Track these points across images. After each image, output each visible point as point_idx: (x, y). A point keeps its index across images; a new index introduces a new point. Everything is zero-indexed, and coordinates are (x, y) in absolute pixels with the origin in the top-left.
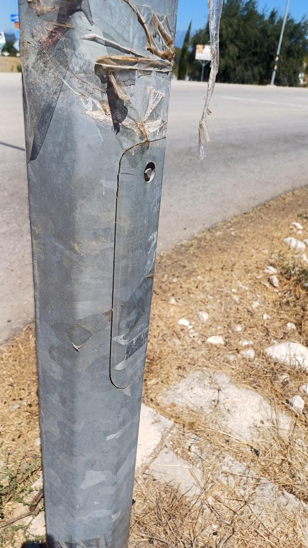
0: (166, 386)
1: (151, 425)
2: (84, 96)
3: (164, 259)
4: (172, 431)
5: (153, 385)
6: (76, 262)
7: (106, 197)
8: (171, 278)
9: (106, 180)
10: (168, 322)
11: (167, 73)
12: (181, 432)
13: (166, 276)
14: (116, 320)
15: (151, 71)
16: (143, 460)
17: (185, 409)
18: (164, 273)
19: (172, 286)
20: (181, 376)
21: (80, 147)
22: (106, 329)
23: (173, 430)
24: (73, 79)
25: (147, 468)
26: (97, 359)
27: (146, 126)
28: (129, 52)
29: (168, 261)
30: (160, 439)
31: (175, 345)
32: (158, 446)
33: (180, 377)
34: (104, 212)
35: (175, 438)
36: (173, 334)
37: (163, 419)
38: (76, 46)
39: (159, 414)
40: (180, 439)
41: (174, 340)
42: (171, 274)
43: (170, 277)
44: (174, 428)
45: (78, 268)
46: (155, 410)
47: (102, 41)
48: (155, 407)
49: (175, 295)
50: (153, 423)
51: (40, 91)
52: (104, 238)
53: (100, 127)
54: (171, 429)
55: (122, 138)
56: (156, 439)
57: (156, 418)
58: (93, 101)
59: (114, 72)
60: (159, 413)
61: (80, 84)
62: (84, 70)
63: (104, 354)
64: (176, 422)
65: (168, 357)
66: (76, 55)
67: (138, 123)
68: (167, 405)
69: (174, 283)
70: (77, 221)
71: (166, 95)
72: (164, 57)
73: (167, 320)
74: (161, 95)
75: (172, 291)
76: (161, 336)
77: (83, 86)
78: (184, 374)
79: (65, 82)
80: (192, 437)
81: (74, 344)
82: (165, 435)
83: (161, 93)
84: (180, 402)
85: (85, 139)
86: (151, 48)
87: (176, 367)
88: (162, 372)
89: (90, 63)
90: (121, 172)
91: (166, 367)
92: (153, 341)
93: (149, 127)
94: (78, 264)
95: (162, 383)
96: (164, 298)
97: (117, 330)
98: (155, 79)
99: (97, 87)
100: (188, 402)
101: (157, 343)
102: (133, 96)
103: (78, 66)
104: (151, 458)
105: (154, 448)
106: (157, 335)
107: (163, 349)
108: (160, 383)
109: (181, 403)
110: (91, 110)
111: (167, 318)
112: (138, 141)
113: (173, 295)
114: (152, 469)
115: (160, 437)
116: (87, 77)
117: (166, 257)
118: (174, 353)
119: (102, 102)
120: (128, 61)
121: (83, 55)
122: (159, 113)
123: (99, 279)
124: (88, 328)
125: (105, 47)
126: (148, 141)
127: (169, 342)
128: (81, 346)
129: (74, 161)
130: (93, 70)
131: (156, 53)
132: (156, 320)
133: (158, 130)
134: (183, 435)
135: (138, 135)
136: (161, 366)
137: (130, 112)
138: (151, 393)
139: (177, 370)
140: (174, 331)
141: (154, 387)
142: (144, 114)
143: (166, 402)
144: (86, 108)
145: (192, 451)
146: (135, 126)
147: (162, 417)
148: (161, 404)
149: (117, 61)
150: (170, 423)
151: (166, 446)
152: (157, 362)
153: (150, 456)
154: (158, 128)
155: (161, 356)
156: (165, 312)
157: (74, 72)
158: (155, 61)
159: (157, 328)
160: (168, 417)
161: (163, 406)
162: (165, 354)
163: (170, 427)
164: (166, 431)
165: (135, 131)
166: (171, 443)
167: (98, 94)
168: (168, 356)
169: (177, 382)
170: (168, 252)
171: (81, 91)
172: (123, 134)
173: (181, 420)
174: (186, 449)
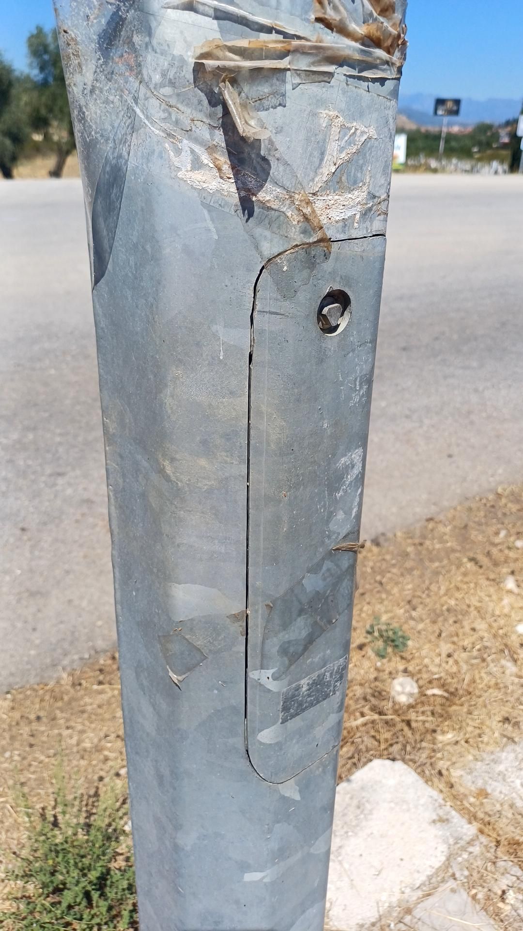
0: (476, 752)
1: (430, 824)
2: (173, 137)
3: (504, 501)
4: (471, 849)
5: (448, 744)
6: (169, 500)
7: (226, 364)
8: (512, 539)
9: (225, 327)
10: (495, 625)
11: (382, 81)
12: (489, 855)
13: (503, 534)
14: (255, 635)
15: (331, 75)
16: (403, 893)
17: (506, 807)
18: (499, 526)
19: (512, 554)
20: (509, 738)
21: (167, 251)
22: (234, 649)
23: (473, 846)
24: (150, 100)
25: (409, 911)
26: (219, 711)
27: (319, 205)
28: (269, 30)
29: (510, 505)
30: (443, 859)
31: (503, 673)
32: (438, 870)
33: (505, 740)
34: (224, 398)
35: (475, 864)
36: (502, 651)
37: (456, 818)
38: (153, 24)
39: (448, 807)
40: (486, 870)
41: (503, 662)
42: (513, 531)
43: (510, 536)
44: (477, 843)
45: (173, 512)
46: (441, 796)
47: (207, 8)
48: (444, 789)
49: (516, 573)
50: (434, 822)
51: (90, 133)
52: (224, 454)
53: (209, 208)
54: (470, 843)
55: (259, 231)
56: (436, 857)
57: (441, 812)
58: (193, 147)
59: (234, 77)
60: (449, 804)
61: (163, 111)
62: (170, 80)
63: (233, 702)
64: (481, 832)
65: (487, 694)
66: (153, 47)
67: (297, 196)
68: (471, 791)
69: (518, 549)
70: (167, 412)
71: (379, 134)
72: (367, 41)
73: (493, 619)
74: (363, 133)
75: (512, 565)
76: (479, 650)
77: (170, 114)
78: (514, 735)
79: (138, 111)
80: (512, 873)
81: (172, 670)
82: (455, 852)
83: (364, 129)
84: (498, 790)
85: (178, 235)
86: (326, 17)
87: (499, 718)
88: (471, 723)
89: (182, 60)
90: (258, 308)
91: (479, 713)
92: (458, 656)
93: (328, 207)
94: (172, 503)
95: (466, 745)
96: (492, 576)
97: (260, 656)
98: (344, 93)
99: (200, 116)
100: (514, 795)
101: (467, 662)
102: (281, 131)
103: (159, 70)
104: (420, 893)
105: (429, 873)
106: (470, 646)
107: (477, 677)
108: (463, 742)
109: (501, 792)
110: (189, 169)
111: (493, 615)
112: (299, 238)
113: (513, 573)
114: (418, 917)
115: (445, 854)
116: (178, 95)
117: (507, 497)
118: (499, 689)
119: (211, 149)
120: (268, 50)
121: (168, 45)
122: (359, 175)
123: (216, 541)
124: (199, 643)
125: (215, 22)
126: (325, 241)
127: (492, 665)
128: (184, 676)
129: (159, 282)
130: (191, 77)
131: (342, 30)
132: (472, 615)
133: (358, 216)
134: (494, 863)
135: (295, 223)
136: (469, 710)
137: (276, 170)
138: (441, 759)
139: (501, 724)
140: (506, 645)
141: (448, 747)
142: (312, 174)
143: (469, 784)
144: (177, 164)
145: (507, 901)
146: (288, 202)
147: (454, 813)
148: (457, 786)
149: (242, 53)
150: (469, 830)
151: (453, 876)
152: (463, 699)
153: (418, 888)
154: (357, 211)
155: (471, 690)
156: (491, 605)
157: (152, 86)
158: (338, 49)
159: (472, 633)
160: (467, 816)
161: (462, 790)
162: (480, 686)
163: (468, 839)
164: (459, 845)
165: (289, 214)
166: (466, 873)
167: (203, 131)
168: (486, 691)
169: (498, 749)
170: (514, 487)
171: (166, 126)
172: (260, 222)
173: (494, 829)
174: (496, 894)
